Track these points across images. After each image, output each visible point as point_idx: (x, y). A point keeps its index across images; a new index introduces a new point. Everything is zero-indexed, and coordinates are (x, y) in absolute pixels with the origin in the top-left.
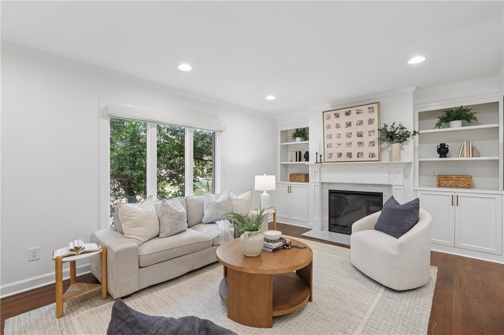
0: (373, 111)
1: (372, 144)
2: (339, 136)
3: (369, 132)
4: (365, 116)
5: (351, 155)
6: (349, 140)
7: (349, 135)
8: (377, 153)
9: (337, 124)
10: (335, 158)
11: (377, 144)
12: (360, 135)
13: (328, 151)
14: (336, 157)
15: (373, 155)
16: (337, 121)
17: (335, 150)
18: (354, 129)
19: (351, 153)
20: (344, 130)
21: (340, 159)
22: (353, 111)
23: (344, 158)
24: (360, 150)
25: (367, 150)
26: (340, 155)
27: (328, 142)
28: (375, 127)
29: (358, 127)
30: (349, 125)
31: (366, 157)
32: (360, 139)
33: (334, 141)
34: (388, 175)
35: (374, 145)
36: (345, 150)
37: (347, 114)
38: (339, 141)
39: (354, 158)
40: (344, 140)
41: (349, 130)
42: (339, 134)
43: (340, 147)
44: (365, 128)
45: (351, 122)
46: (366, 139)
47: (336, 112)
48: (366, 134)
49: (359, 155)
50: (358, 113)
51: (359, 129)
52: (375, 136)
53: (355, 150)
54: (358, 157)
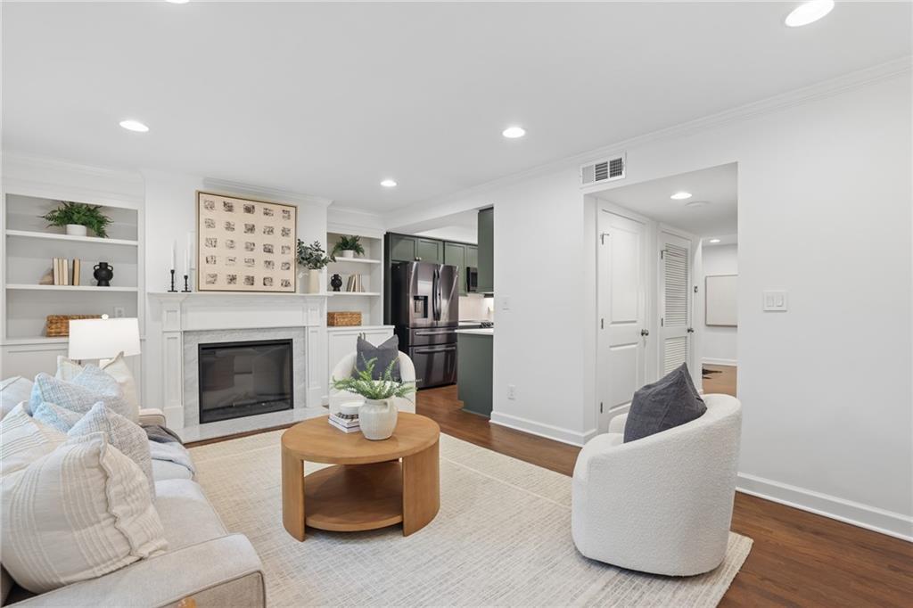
0: (289, 218)
1: (286, 266)
2: (231, 245)
3: (283, 247)
4: (277, 222)
5: (253, 281)
6: (250, 255)
7: (250, 247)
8: (292, 282)
9: (228, 224)
10: (222, 283)
11: (292, 268)
12: (268, 250)
13: (206, 269)
14: (226, 282)
15: (287, 284)
16: (228, 217)
17: (223, 270)
18: (259, 239)
19: (253, 277)
20: (240, 236)
21: (232, 287)
22: (259, 208)
23: (240, 284)
24: (268, 273)
25: (279, 275)
26: (233, 279)
27: (206, 251)
28: (290, 241)
29: (266, 236)
30: (251, 229)
31: (277, 286)
32: (269, 257)
33: (221, 252)
34: (301, 312)
35: (288, 268)
36: (241, 272)
37: (249, 210)
38: (231, 253)
39: (258, 285)
40: (241, 253)
41: (250, 237)
42: (232, 241)
43: (233, 265)
44: (277, 240)
45: (254, 226)
46: (277, 258)
47: (227, 200)
48: (277, 250)
49: (266, 281)
50: (266, 214)
51: (268, 240)
52: (291, 256)
53: (259, 272)
54: (265, 284)
